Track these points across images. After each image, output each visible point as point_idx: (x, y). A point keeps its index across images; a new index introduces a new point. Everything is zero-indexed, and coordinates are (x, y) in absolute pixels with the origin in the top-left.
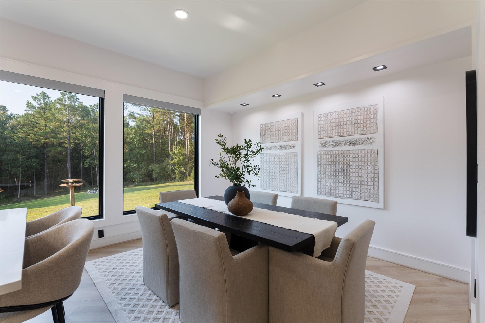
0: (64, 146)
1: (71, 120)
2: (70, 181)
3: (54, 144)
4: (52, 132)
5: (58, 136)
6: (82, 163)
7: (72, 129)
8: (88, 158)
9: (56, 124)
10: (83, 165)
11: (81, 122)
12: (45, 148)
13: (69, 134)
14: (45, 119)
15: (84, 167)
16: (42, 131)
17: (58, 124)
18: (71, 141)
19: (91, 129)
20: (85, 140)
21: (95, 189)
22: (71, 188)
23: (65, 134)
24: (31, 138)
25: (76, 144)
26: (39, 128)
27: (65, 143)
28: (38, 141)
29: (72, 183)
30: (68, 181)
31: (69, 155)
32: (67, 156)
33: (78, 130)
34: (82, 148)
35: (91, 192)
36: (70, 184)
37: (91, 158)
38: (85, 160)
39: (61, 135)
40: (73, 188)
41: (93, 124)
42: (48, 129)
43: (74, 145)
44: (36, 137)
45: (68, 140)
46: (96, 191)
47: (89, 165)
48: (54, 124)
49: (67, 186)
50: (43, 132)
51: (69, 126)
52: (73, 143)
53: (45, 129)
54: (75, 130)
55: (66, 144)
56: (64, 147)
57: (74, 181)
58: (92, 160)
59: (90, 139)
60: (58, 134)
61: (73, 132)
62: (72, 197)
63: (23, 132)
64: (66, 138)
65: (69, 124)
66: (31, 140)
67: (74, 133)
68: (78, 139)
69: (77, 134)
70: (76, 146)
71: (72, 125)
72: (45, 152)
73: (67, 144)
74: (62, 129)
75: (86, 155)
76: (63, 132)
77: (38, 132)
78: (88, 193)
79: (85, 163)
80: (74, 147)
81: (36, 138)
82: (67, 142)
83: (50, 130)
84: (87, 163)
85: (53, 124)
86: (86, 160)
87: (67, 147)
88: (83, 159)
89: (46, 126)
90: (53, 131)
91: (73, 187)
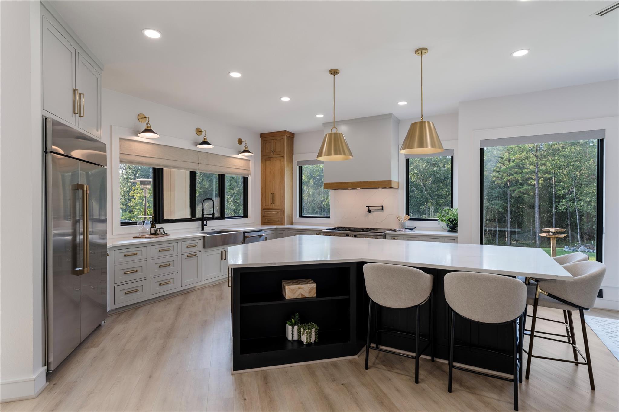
0: (530, 183)
1: (540, 147)
2: (551, 231)
3: (518, 181)
4: (516, 166)
5: (524, 171)
6: (554, 206)
7: (541, 160)
8: (564, 197)
9: (521, 155)
10: (556, 208)
11: (553, 147)
12: (509, 188)
13: (537, 167)
14: (509, 151)
15: (558, 211)
16: (505, 167)
17: (523, 156)
18: (540, 175)
19: (569, 155)
20: (559, 172)
21: (576, 246)
22: (552, 239)
23: (532, 167)
24: (494, 176)
25: (546, 179)
26: (502, 164)
27: (531, 178)
28: (501, 179)
29: (554, 233)
30: (549, 231)
31: (537, 195)
32: (533, 197)
33: (550, 158)
34: (555, 184)
35: (569, 249)
36: (551, 234)
37: (568, 199)
38: (559, 202)
39: (527, 168)
40: (554, 239)
41: (572, 148)
42: (512, 163)
43: (544, 181)
44: (499, 174)
45: (535, 175)
46: (578, 249)
47: (565, 210)
48: (519, 156)
49: (549, 237)
50: (507, 168)
51: (537, 155)
52: (542, 179)
53: (508, 163)
54: (544, 159)
55: (533, 180)
56: (530, 185)
57: (556, 231)
58: (570, 201)
59: (567, 170)
60: (524, 168)
61: (542, 163)
62: (553, 250)
63: (486, 170)
64: (533, 172)
65: (537, 153)
66: (494, 179)
67: (544, 164)
68: (549, 173)
69: (548, 165)
70: (546, 182)
71: (540, 154)
72: (509, 191)
73: (535, 181)
74: (528, 161)
75: (561, 195)
76: (530, 165)
77: (501, 168)
78: (566, 250)
79: (560, 206)
80: (544, 183)
81: (499, 176)
82: (534, 177)
83: (515, 164)
84: (562, 205)
85: (517, 156)
86: (561, 201)
87: (534, 185)
88: (557, 200)
89: (509, 160)
90: (518, 165)
91: (555, 237)
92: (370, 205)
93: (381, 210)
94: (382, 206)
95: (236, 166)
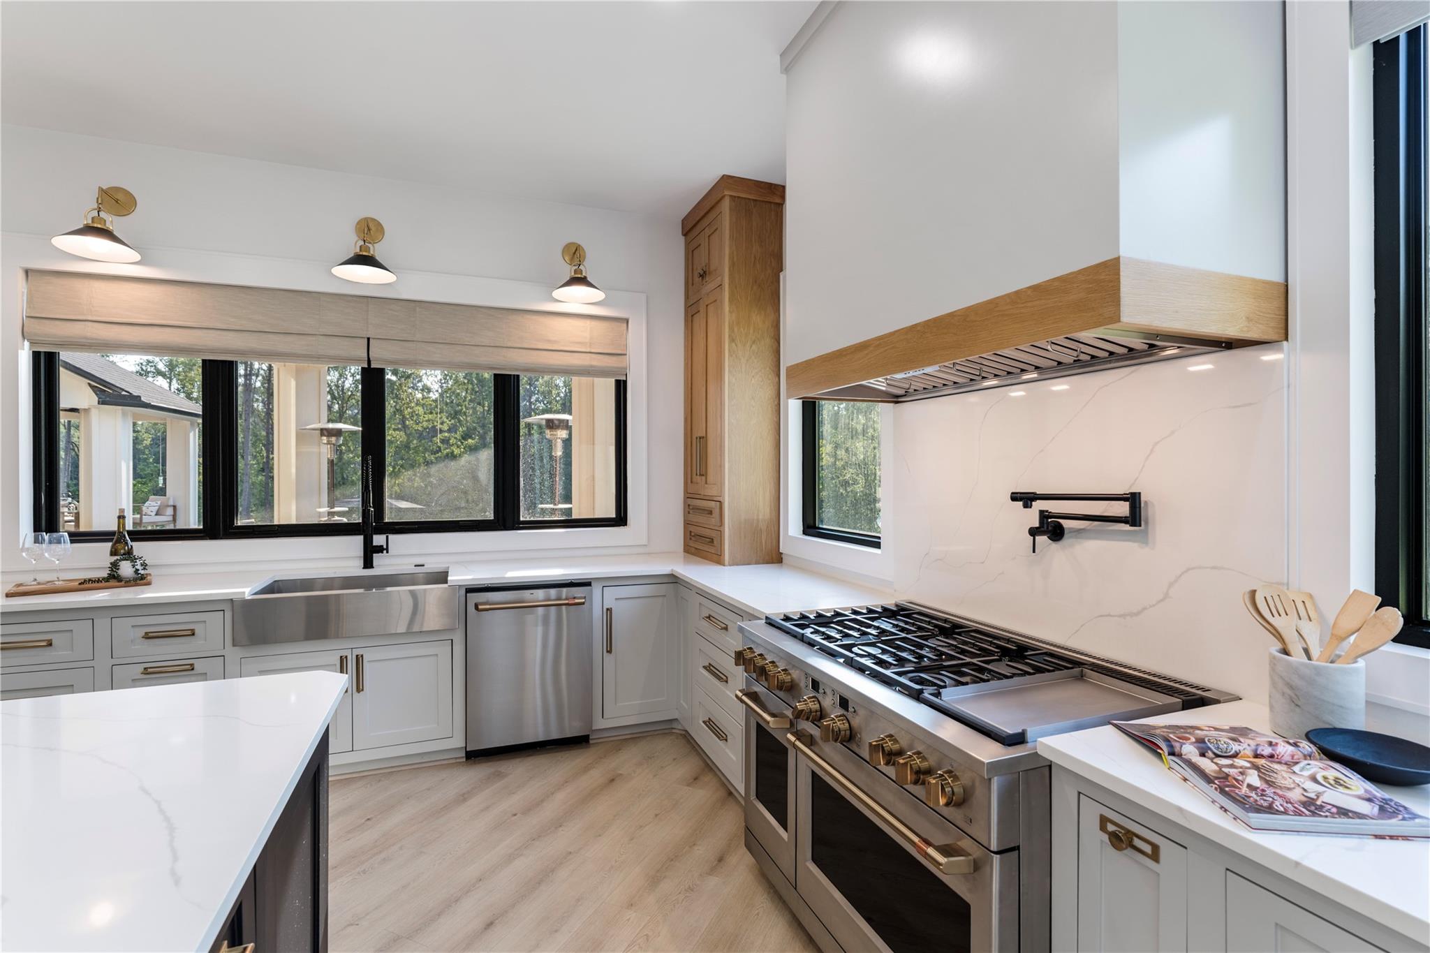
92: (1040, 491)
93: (1127, 527)
94: (1134, 499)
95: (555, 342)
